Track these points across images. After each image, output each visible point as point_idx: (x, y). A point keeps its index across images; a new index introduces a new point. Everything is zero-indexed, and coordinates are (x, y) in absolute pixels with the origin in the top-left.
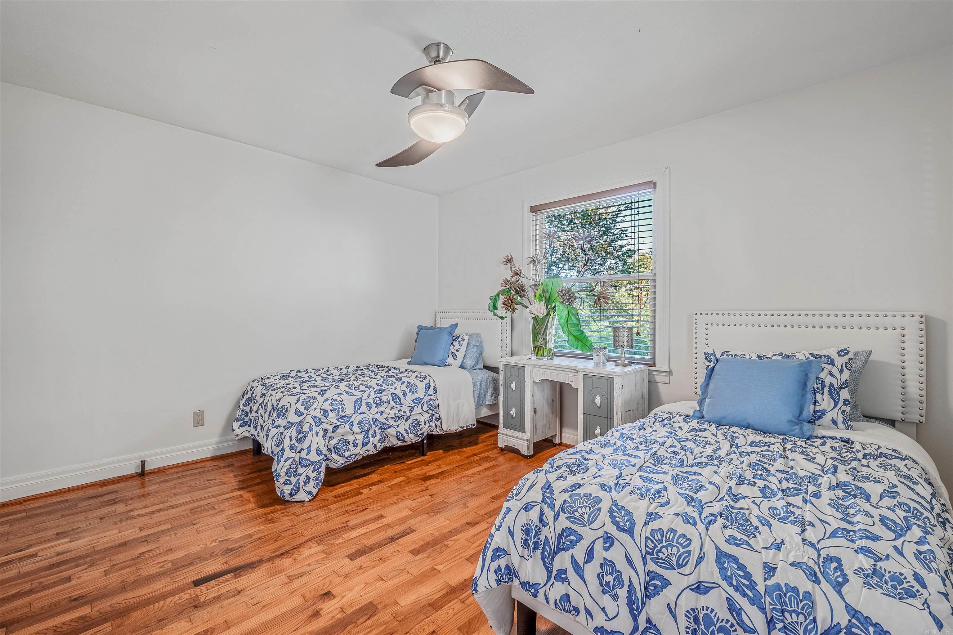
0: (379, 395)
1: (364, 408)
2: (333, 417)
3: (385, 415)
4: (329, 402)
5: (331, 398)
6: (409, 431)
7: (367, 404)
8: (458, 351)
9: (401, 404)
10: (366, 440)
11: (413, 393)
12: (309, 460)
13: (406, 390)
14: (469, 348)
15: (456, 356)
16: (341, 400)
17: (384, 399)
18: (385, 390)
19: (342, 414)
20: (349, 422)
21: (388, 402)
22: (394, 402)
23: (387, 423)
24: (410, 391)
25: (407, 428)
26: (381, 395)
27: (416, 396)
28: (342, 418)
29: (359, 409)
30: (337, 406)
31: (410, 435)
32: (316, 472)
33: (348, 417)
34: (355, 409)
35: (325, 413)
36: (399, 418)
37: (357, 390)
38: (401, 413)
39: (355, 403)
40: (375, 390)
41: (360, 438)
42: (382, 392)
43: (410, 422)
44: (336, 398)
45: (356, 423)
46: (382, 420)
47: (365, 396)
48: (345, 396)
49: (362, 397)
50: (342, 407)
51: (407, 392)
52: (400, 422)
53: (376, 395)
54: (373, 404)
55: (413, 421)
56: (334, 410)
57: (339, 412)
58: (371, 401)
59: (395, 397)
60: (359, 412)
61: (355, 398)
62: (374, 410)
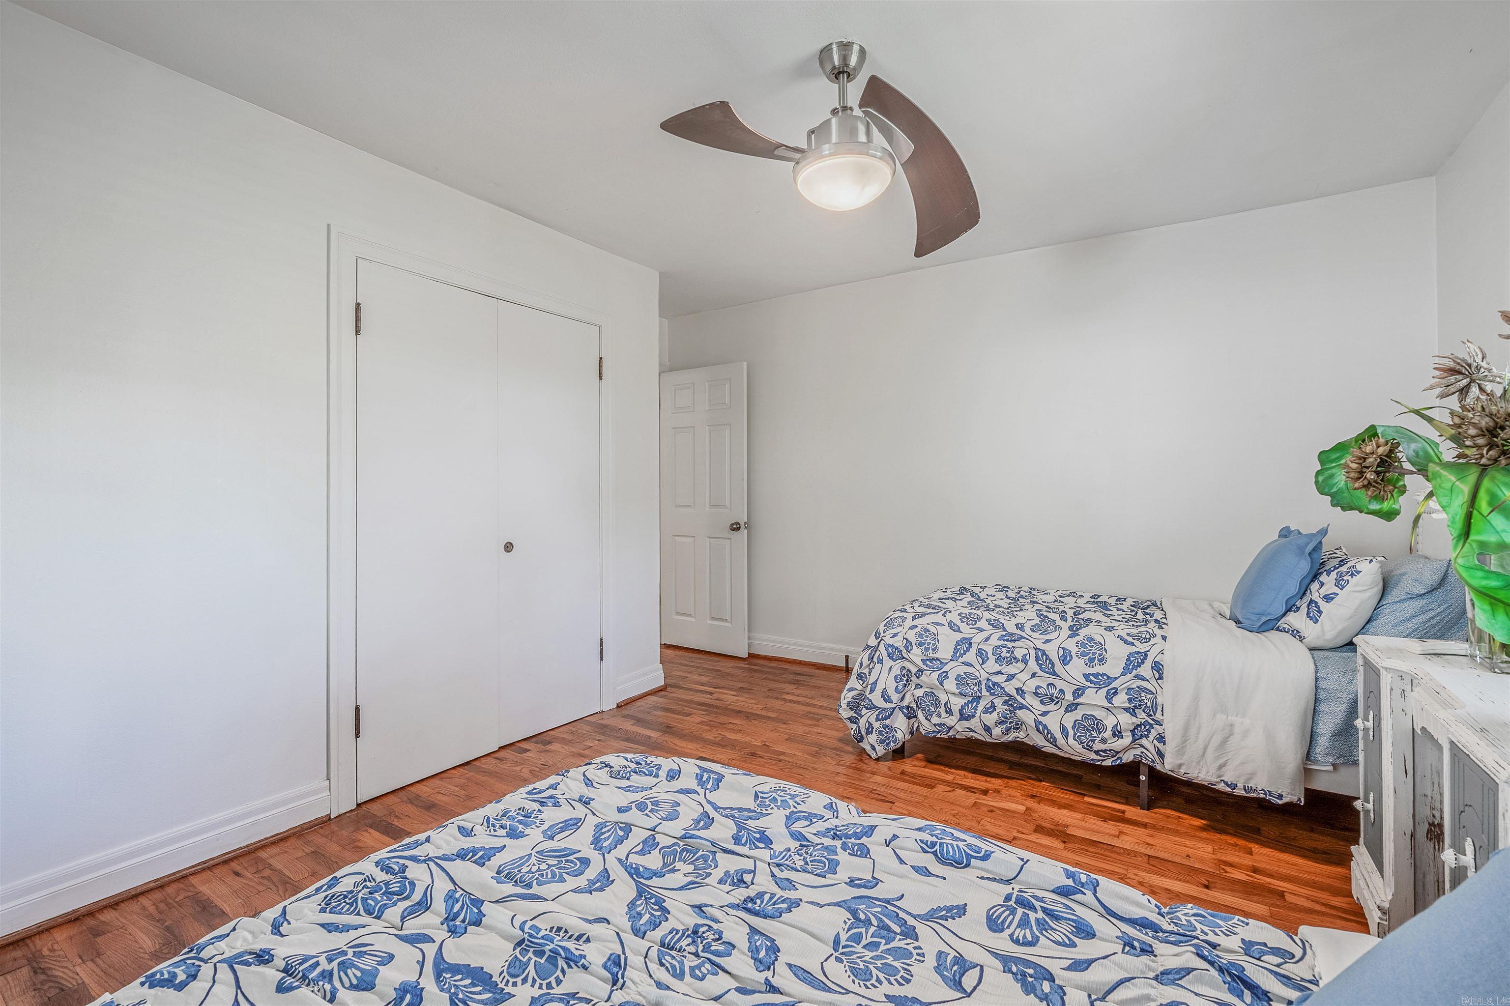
0: (1009, 644)
1: (971, 656)
2: (916, 655)
3: (1015, 683)
4: (917, 630)
5: (921, 626)
6: (1071, 733)
7: (980, 653)
8: (1328, 598)
9: (1054, 674)
10: (968, 711)
11: (1092, 660)
12: (870, 700)
13: (1074, 650)
14: (1389, 599)
15: (1320, 612)
16: (936, 632)
17: (1019, 653)
18: (1022, 637)
19: (931, 655)
20: (941, 671)
21: (1025, 661)
22: (1040, 665)
23: (1019, 698)
24: (1084, 654)
25: (1069, 726)
26: (1013, 644)
27: (1098, 669)
28: (932, 660)
29: (961, 655)
30: (926, 640)
31: (1071, 740)
32: (879, 722)
33: (941, 662)
34: (955, 653)
35: (908, 645)
36: (1052, 700)
37: (972, 624)
38: (1052, 691)
39: (957, 644)
40: (1004, 633)
41: (957, 703)
42: (1015, 641)
43: (1078, 715)
44: (929, 627)
45: (952, 676)
46: (1010, 688)
47: (978, 638)
48: (946, 630)
49: (972, 638)
50: (934, 645)
51: (1073, 654)
52: (1051, 707)
53: (1002, 642)
54: (990, 655)
55: (1086, 717)
56: (921, 644)
57: (927, 649)
58: (989, 650)
59: (1042, 657)
60: (961, 660)
61: (958, 636)
62: (992, 665)
